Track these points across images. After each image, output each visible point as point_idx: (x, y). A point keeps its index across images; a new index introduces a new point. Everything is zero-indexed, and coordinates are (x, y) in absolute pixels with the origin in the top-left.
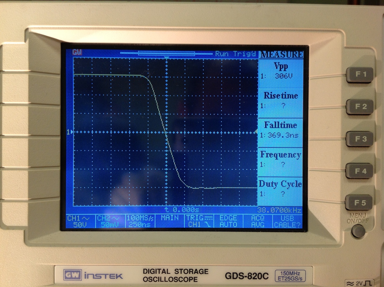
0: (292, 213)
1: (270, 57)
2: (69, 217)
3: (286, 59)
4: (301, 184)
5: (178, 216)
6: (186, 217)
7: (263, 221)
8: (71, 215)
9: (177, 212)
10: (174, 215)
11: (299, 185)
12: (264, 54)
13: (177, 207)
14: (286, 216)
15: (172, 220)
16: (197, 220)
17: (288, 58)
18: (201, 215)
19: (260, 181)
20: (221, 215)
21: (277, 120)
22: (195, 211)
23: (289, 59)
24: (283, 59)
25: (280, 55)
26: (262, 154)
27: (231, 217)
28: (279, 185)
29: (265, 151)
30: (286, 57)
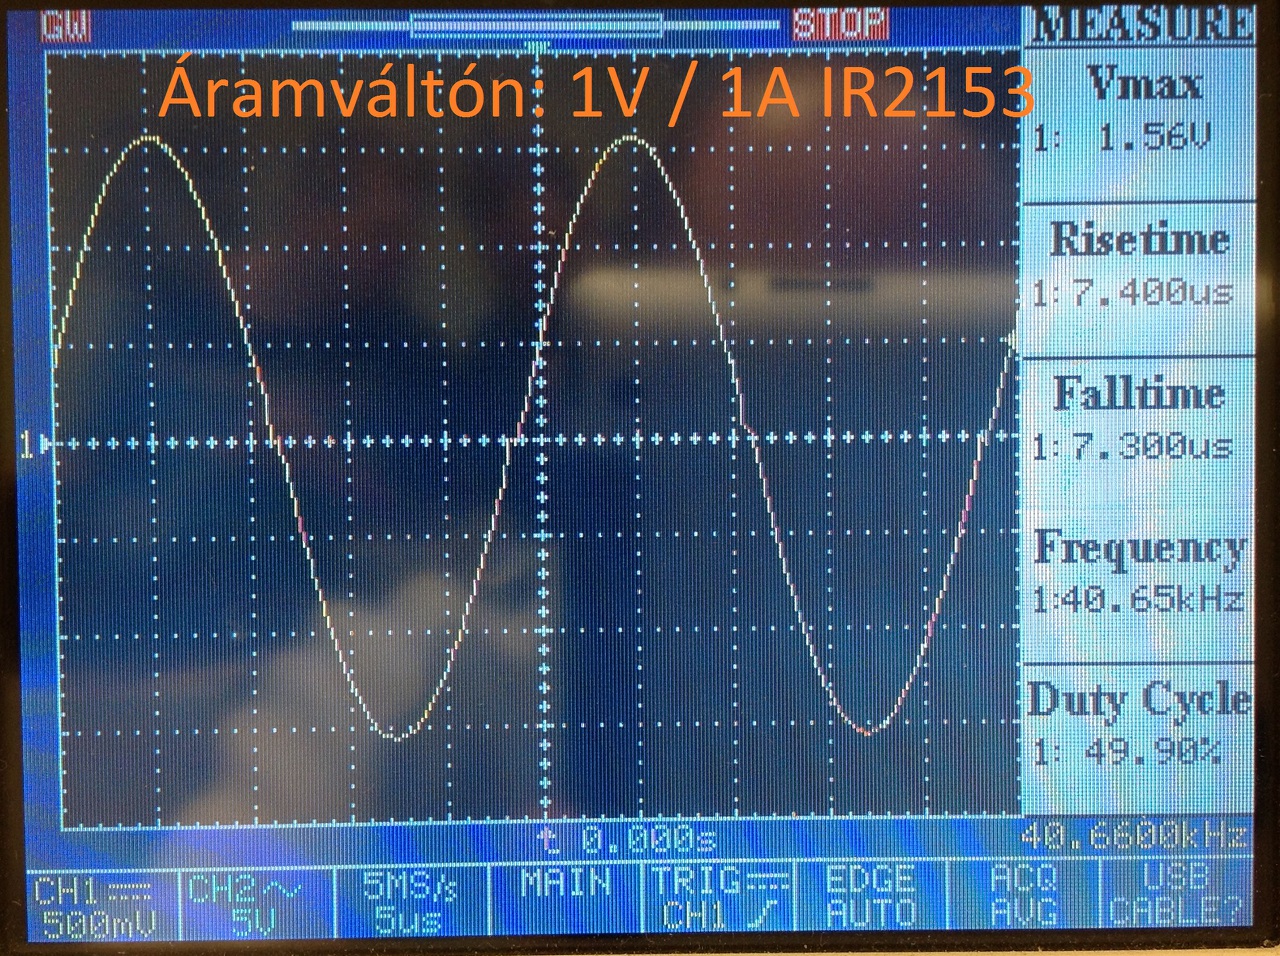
0: (1203, 850)
1: (1083, 36)
2: (41, 884)
3: (1164, 46)
4: (1247, 699)
5: (607, 870)
6: (651, 878)
7: (1049, 894)
8: (54, 878)
9: (604, 854)
10: (586, 869)
11: (1236, 706)
12: (1048, 24)
13: (601, 825)
14: (1167, 863)
15: (577, 892)
16: (707, 890)
17: (1177, 42)
18: (729, 863)
19: (1035, 686)
20: (833, 863)
21: (1118, 369)
22: (697, 844)
23: (1183, 46)
24: (1148, 47)
25: (1133, 25)
26: (1043, 546)
27: (882, 876)
28: (1133, 704)
29: (1059, 532)
30: (1164, 37)
